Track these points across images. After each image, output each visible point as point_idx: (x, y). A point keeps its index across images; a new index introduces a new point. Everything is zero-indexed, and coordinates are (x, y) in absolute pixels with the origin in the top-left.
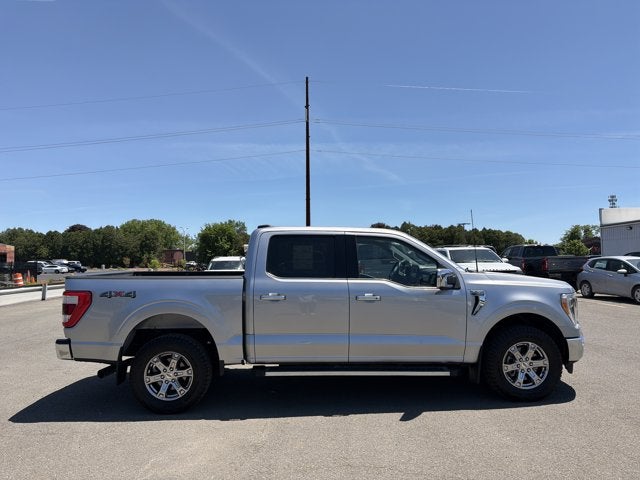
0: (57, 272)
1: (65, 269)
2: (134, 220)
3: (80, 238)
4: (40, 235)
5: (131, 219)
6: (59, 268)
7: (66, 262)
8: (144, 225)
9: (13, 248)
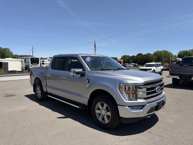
0: (130, 66)
1: (132, 66)
2: (158, 51)
3: (140, 57)
4: (130, 57)
5: (157, 51)
6: (131, 65)
7: (133, 64)
8: (161, 52)
9: (123, 60)
